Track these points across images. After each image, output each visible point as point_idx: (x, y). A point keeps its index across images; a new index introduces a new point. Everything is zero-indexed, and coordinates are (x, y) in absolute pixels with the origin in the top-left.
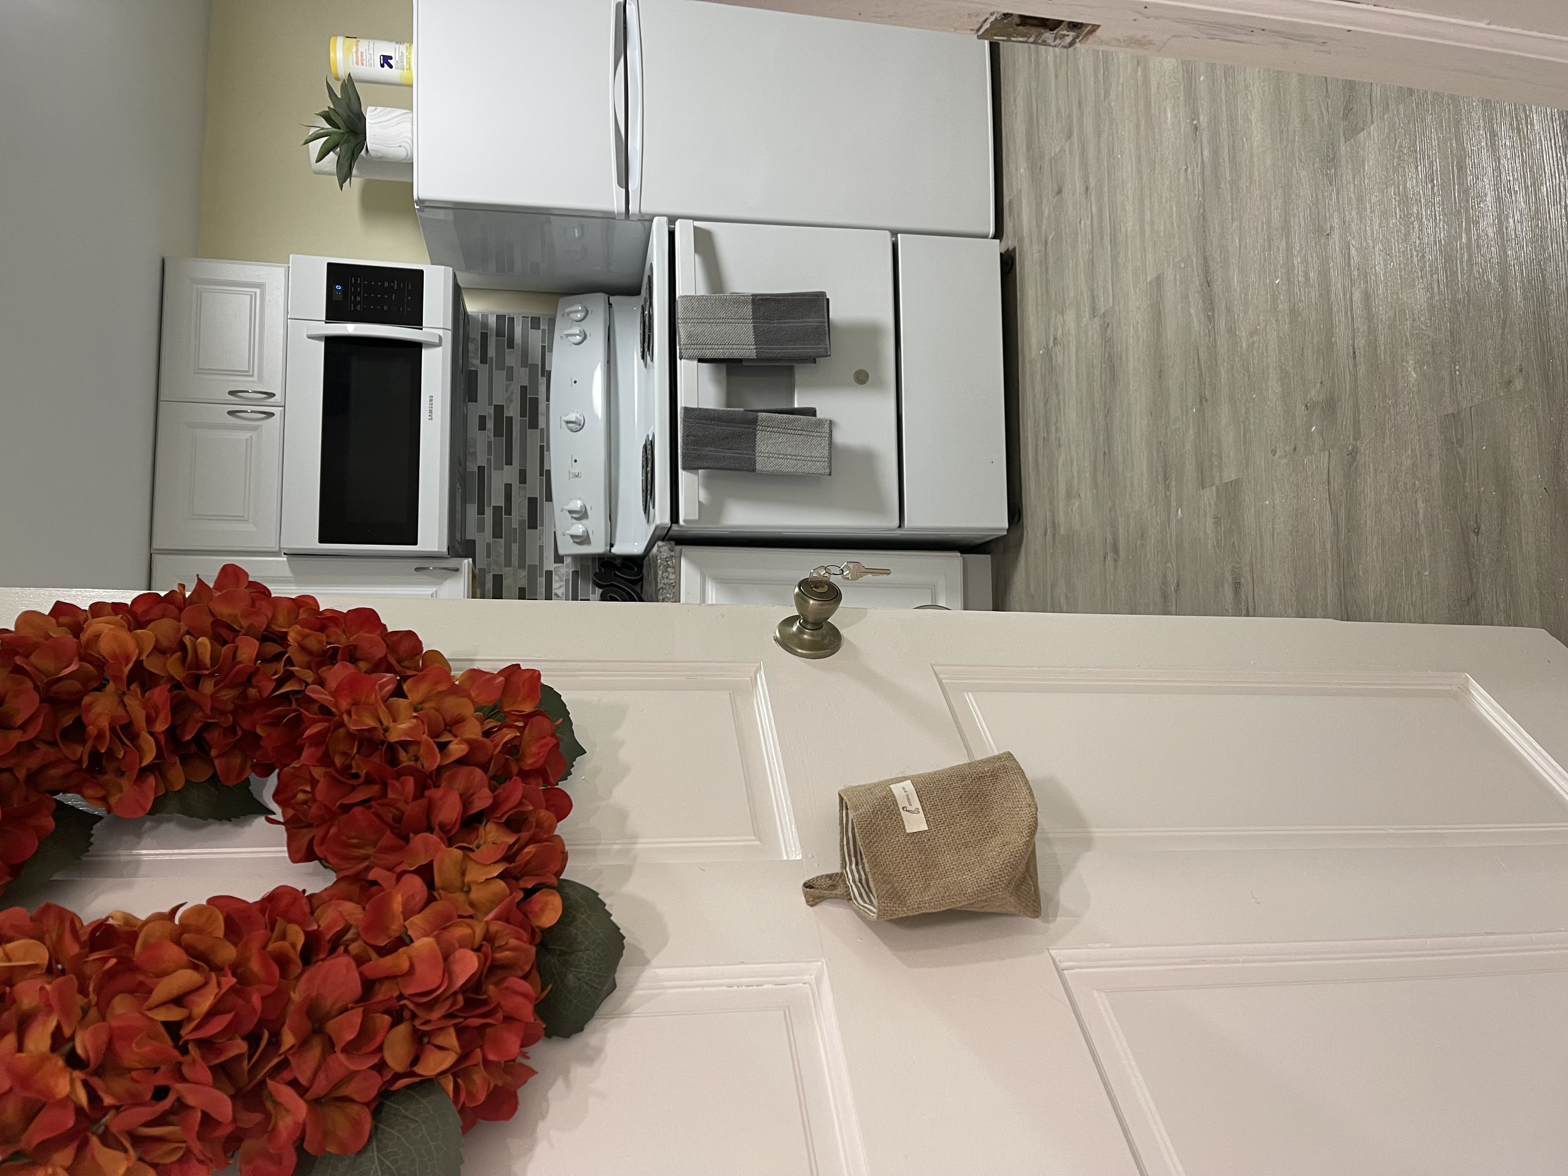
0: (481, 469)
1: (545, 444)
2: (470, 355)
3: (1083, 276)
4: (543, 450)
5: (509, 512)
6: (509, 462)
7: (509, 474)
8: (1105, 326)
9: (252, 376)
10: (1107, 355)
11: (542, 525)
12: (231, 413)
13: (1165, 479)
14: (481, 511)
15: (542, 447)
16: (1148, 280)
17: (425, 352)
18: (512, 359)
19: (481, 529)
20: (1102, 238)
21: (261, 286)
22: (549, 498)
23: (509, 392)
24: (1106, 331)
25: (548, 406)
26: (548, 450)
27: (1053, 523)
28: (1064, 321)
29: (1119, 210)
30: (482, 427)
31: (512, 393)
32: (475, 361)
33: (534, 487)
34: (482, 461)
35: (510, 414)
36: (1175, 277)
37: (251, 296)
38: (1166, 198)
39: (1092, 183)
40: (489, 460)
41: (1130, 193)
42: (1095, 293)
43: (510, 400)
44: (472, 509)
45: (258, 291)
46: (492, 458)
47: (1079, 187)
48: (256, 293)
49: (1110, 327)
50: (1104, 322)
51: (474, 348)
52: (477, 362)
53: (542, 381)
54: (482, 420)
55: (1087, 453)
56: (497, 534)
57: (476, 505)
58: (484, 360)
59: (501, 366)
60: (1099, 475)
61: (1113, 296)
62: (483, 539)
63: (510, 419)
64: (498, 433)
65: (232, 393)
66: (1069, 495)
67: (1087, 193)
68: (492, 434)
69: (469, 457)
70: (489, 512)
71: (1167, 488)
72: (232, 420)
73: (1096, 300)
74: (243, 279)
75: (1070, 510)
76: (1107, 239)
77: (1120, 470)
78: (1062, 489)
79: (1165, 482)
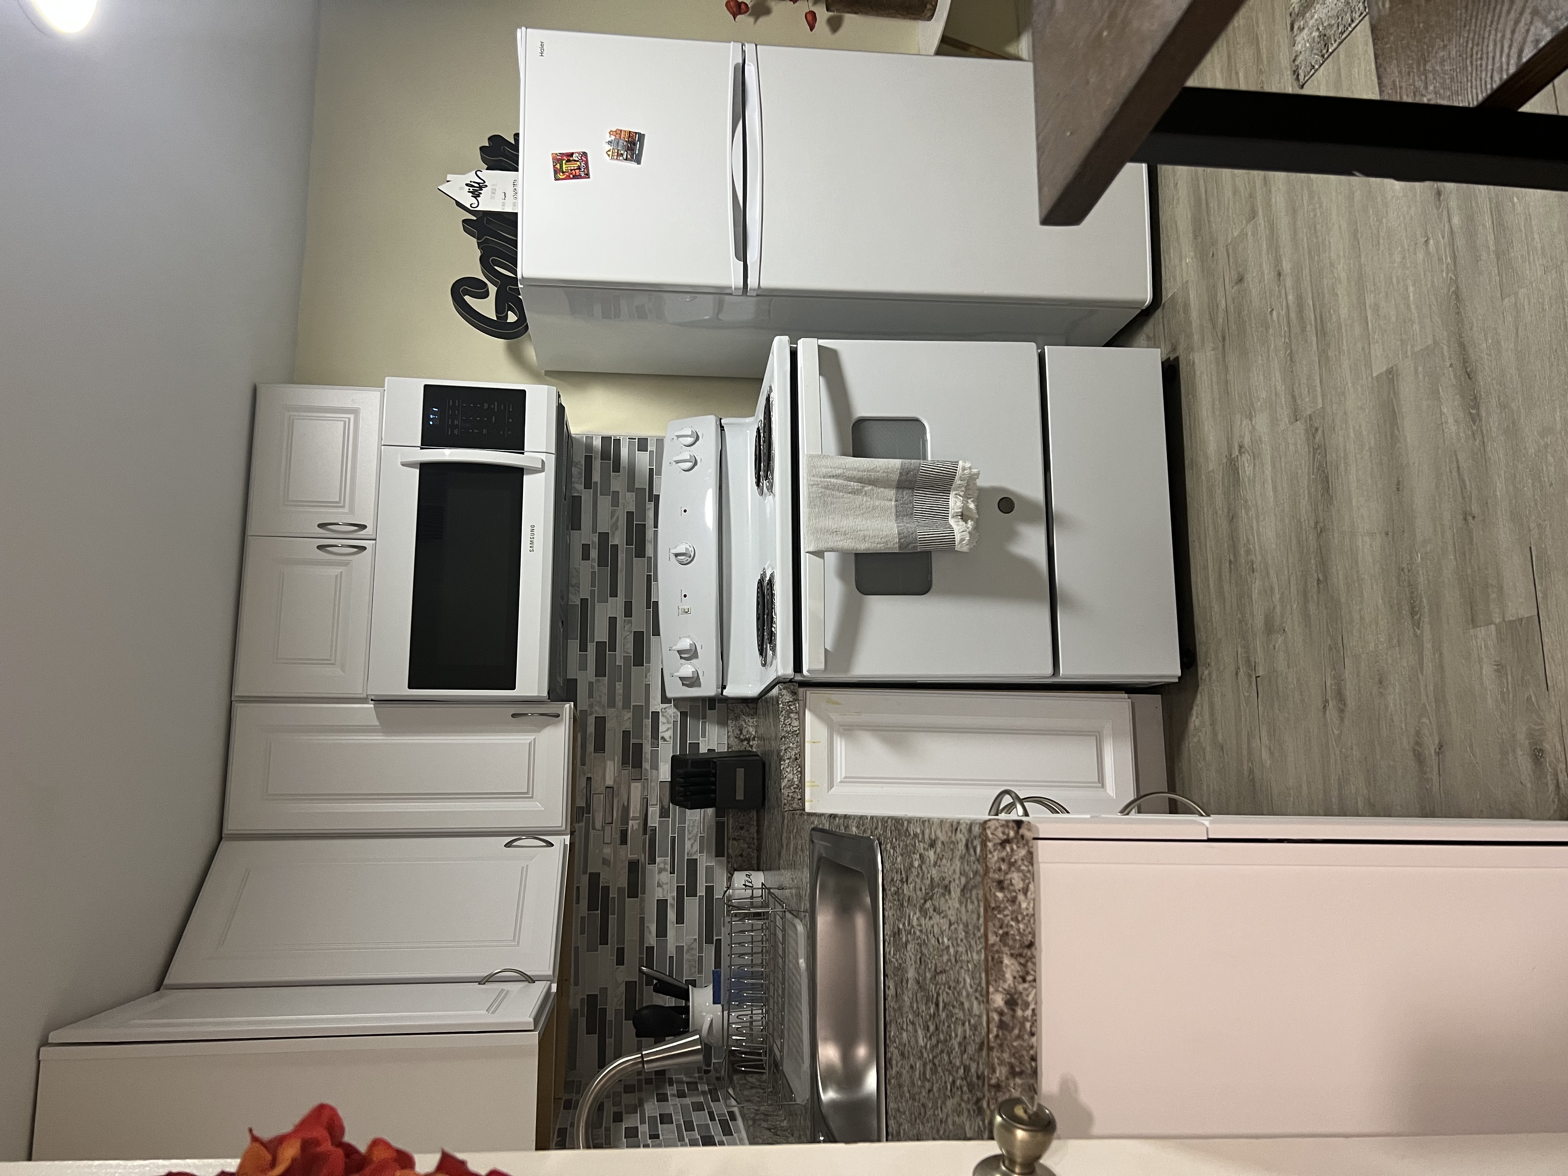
0: (584, 601)
1: (652, 574)
2: (573, 480)
3: (1278, 374)
4: (650, 580)
5: (613, 648)
6: (614, 594)
7: (614, 607)
8: (1312, 432)
9: (343, 507)
10: (1316, 464)
11: (649, 662)
12: (320, 547)
13: (1413, 613)
14: (583, 648)
15: (649, 577)
16: (1374, 375)
17: (526, 478)
18: (618, 483)
19: (583, 667)
20: (1303, 329)
21: (355, 412)
22: (657, 633)
23: (615, 519)
24: (1314, 438)
25: (656, 533)
26: (656, 580)
27: (1248, 661)
28: (1253, 427)
29: (1327, 296)
30: (586, 556)
31: (618, 518)
32: (579, 487)
33: (639, 622)
34: (585, 594)
35: (616, 542)
36: (1416, 370)
37: (345, 422)
38: (1397, 278)
39: (1287, 267)
40: (593, 592)
41: (1343, 275)
42: (1296, 393)
43: (615, 526)
44: (574, 645)
45: (352, 417)
46: (596, 589)
47: (1269, 274)
48: (349, 419)
49: (1320, 431)
50: (1311, 426)
51: (578, 471)
52: (581, 487)
53: (651, 506)
54: (586, 549)
55: (1293, 579)
56: (600, 671)
57: (579, 641)
58: (588, 484)
59: (606, 491)
60: (1312, 608)
61: (1323, 396)
62: (585, 677)
63: (615, 547)
64: (602, 563)
65: (321, 526)
66: (1270, 629)
67: (1279, 279)
68: (596, 565)
69: (571, 589)
70: (591, 648)
71: (1417, 624)
72: (322, 555)
73: (1299, 401)
74: (336, 405)
75: (1271, 646)
76: (1310, 329)
77: (1343, 600)
78: (1259, 622)
79: (1413, 617)
